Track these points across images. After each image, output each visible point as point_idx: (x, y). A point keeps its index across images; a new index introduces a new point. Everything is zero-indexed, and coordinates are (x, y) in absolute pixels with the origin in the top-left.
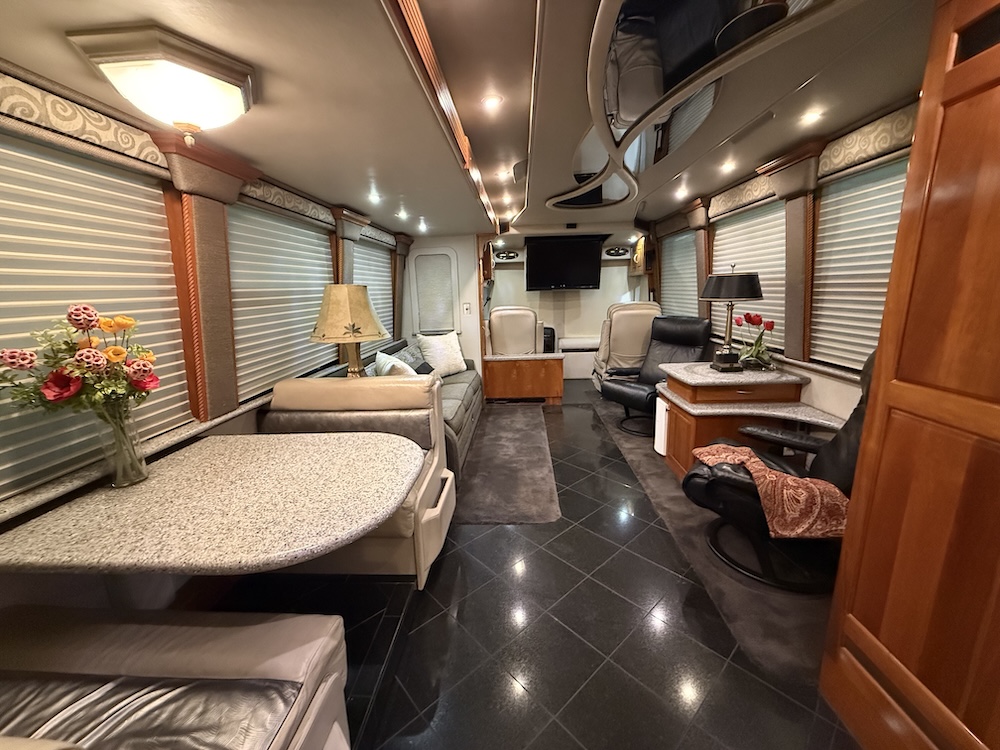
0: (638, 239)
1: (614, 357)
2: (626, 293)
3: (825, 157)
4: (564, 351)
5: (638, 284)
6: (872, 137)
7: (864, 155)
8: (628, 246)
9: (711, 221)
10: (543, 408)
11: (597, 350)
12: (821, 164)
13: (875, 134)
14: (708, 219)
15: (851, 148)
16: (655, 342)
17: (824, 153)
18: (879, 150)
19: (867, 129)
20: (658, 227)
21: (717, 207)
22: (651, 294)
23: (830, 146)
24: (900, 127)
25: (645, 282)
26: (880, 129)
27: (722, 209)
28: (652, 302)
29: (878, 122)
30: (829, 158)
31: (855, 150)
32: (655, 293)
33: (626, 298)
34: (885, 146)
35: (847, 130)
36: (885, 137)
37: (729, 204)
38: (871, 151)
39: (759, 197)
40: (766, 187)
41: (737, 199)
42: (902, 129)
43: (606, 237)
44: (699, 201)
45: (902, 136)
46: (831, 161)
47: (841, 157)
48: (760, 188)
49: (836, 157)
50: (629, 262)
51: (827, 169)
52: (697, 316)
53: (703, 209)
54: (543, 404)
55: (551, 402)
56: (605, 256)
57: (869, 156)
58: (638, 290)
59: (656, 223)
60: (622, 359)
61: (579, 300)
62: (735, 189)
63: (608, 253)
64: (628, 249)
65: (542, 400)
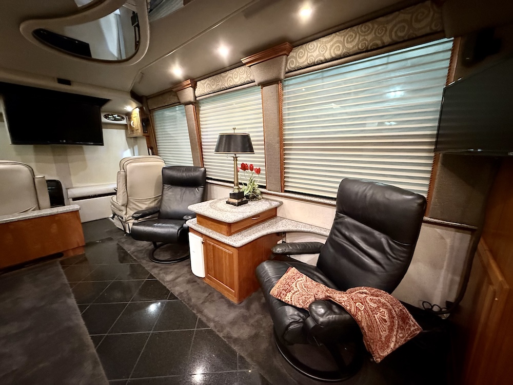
0: (133, 108)
1: (132, 200)
2: (126, 150)
3: (293, 57)
4: (75, 199)
5: (136, 143)
6: (329, 46)
7: (322, 58)
8: (123, 114)
9: (197, 99)
10: (62, 263)
11: (115, 194)
12: (289, 62)
13: (332, 43)
14: (196, 97)
15: (313, 52)
16: (166, 186)
17: (291, 54)
18: (333, 55)
19: (324, 40)
20: (150, 102)
21: (203, 87)
22: (150, 151)
23: (295, 50)
24: (349, 40)
25: (144, 142)
26: (335, 40)
27: (207, 90)
28: (152, 156)
29: (334, 35)
30: (296, 58)
31: (316, 54)
32: (153, 149)
33: (128, 154)
34: (338, 53)
35: (309, 39)
36: (339, 46)
37: (214, 87)
38: (328, 56)
39: (239, 83)
40: (245, 76)
41: (220, 84)
42: (351, 42)
43: (106, 101)
44: (189, 82)
45: (351, 47)
46: (296, 60)
47: (305, 58)
48: (239, 76)
49: (300, 58)
50: (125, 127)
51: (293, 66)
52: (193, 165)
53: (191, 88)
54: (60, 259)
55: (71, 254)
56: (104, 120)
57: (326, 59)
58: (136, 148)
59: (148, 98)
60: (141, 201)
61: (84, 154)
62: (219, 76)
63: (106, 117)
64: (124, 117)
65: (60, 255)
